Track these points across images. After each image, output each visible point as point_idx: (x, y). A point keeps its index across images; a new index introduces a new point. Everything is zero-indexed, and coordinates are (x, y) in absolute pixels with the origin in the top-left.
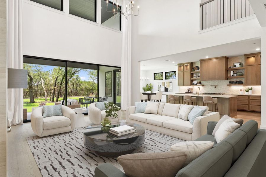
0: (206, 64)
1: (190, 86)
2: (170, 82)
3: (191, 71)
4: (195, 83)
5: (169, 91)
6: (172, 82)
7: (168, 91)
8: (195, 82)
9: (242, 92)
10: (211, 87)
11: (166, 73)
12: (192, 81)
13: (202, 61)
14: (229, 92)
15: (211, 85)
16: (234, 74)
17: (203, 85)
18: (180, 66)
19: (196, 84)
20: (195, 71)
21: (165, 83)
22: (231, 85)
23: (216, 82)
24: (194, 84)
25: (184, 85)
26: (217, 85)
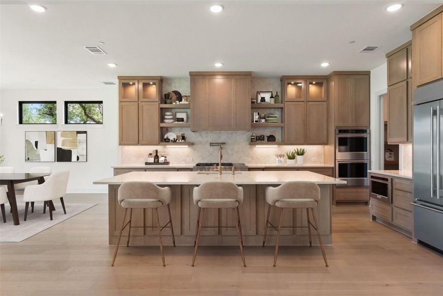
0: (207, 85)
1: (158, 144)
2: (78, 132)
3: (161, 103)
4: (171, 138)
5: (74, 158)
6: (85, 132)
7: (69, 160)
8: (171, 136)
9: (282, 159)
10: (211, 149)
11: (66, 103)
12: (163, 131)
13: (196, 77)
14: (250, 159)
15: (211, 144)
16: (260, 118)
17: (191, 144)
18: (125, 83)
19: (175, 141)
20: (171, 103)
21: (59, 135)
22: (255, 145)
23: (223, 137)
24: (167, 141)
25: (138, 143)
26: (224, 143)
